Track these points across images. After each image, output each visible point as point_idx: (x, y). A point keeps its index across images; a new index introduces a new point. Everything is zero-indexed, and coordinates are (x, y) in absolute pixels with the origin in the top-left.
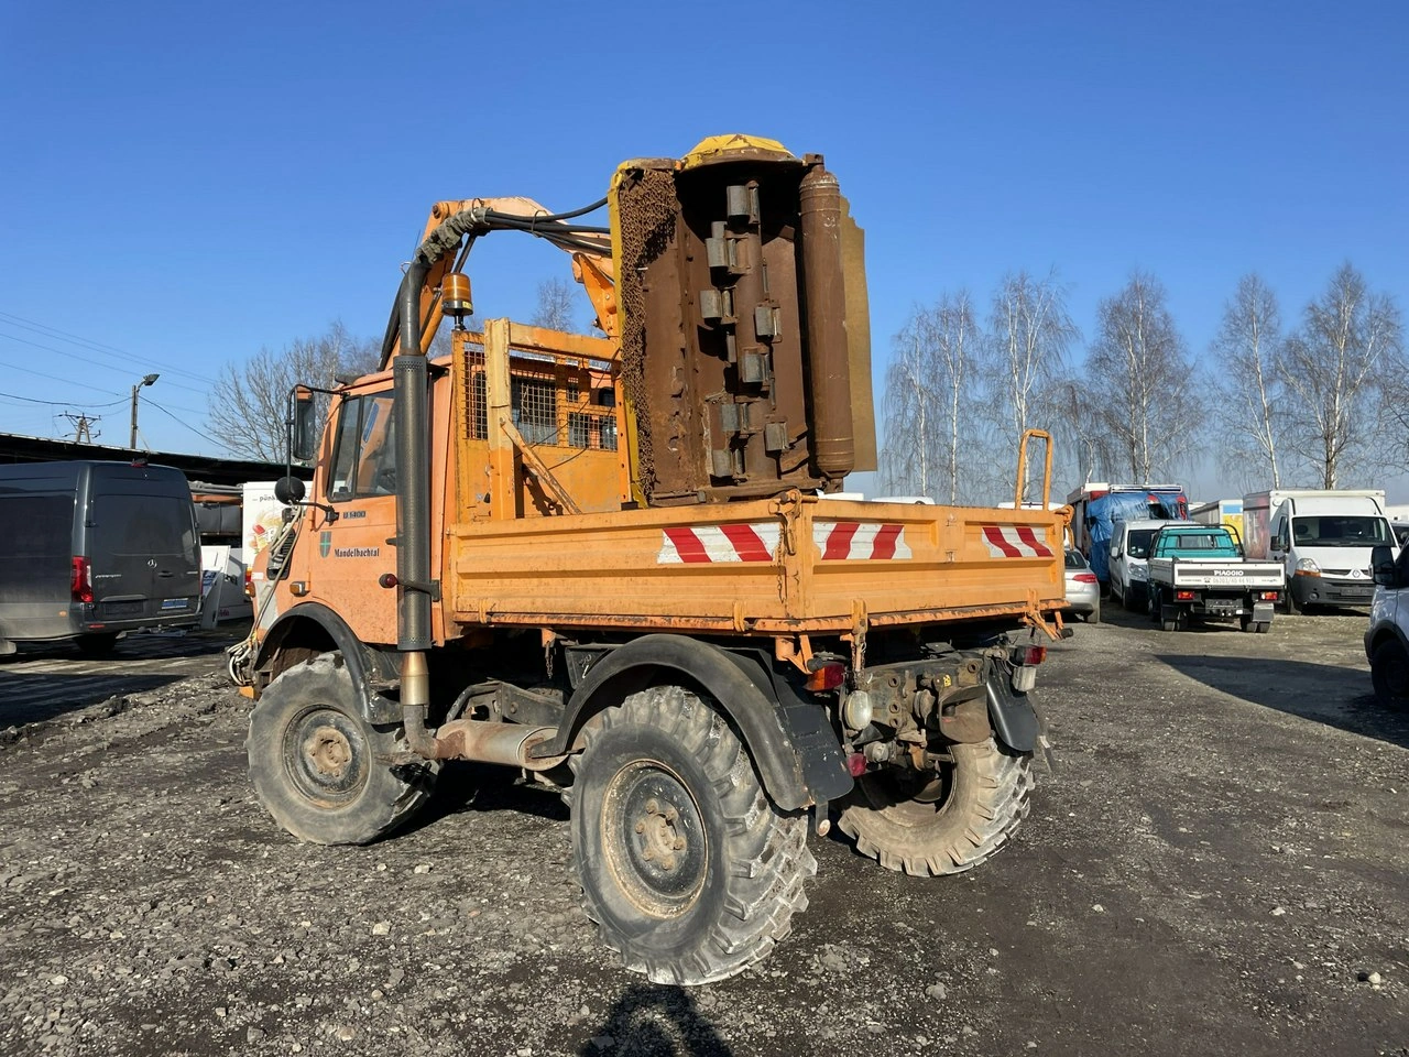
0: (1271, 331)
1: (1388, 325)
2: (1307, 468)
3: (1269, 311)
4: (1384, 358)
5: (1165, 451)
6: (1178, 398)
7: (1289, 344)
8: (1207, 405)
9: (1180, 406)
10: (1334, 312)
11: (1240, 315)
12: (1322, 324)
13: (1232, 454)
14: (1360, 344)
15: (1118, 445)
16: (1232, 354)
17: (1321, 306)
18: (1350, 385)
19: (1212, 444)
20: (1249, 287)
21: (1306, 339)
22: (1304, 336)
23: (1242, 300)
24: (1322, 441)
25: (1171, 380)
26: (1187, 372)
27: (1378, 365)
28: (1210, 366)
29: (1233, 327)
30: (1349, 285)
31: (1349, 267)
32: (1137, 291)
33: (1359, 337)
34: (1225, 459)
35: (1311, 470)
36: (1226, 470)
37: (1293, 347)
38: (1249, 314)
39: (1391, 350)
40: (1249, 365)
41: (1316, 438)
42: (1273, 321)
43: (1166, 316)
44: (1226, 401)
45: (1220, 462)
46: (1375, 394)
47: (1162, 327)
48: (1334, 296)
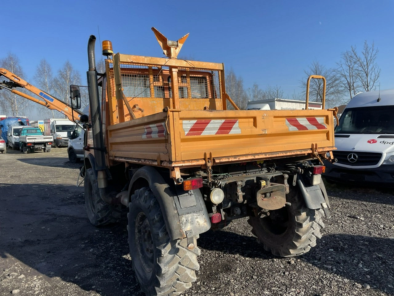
0: (50, 76)
1: (78, 78)
3: (49, 70)
5: (22, 106)
7: (55, 80)
10: (65, 73)
11: (41, 70)
12: (62, 76)
15: (7, 103)
16: (40, 80)
17: (62, 71)
20: (43, 63)
22: (58, 78)
23: (42, 66)
29: (40, 73)
30: (68, 66)
31: (68, 62)
32: (11, 59)
33: (72, 80)
36: (40, 112)
37: (56, 81)
38: (43, 70)
40: (45, 84)
42: (50, 73)
43: (20, 67)
47: (19, 70)
48: (65, 69)
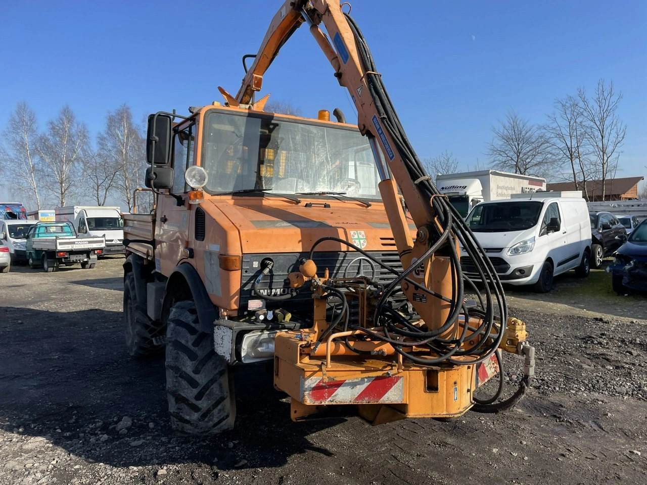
0: (33, 131)
1: (85, 136)
2: (53, 196)
3: (32, 120)
4: (83, 150)
7: (41, 139)
8: (3, 163)
10: (61, 126)
11: (18, 120)
12: (56, 131)
13: (16, 188)
14: (74, 143)
16: (14, 139)
17: (56, 123)
18: (69, 161)
19: (6, 183)
20: (22, 108)
21: (49, 137)
22: (48, 135)
23: (19, 113)
24: (59, 184)
27: (81, 153)
28: (3, 144)
29: (14, 126)
30: (67, 115)
31: (68, 108)
33: (73, 139)
34: (13, 190)
35: (54, 197)
36: (14, 195)
37: (43, 140)
38: (21, 121)
39: (86, 147)
40: (23, 146)
41: (56, 182)
42: (34, 126)
44: (11, 162)
45: (10, 191)
48: (61, 119)
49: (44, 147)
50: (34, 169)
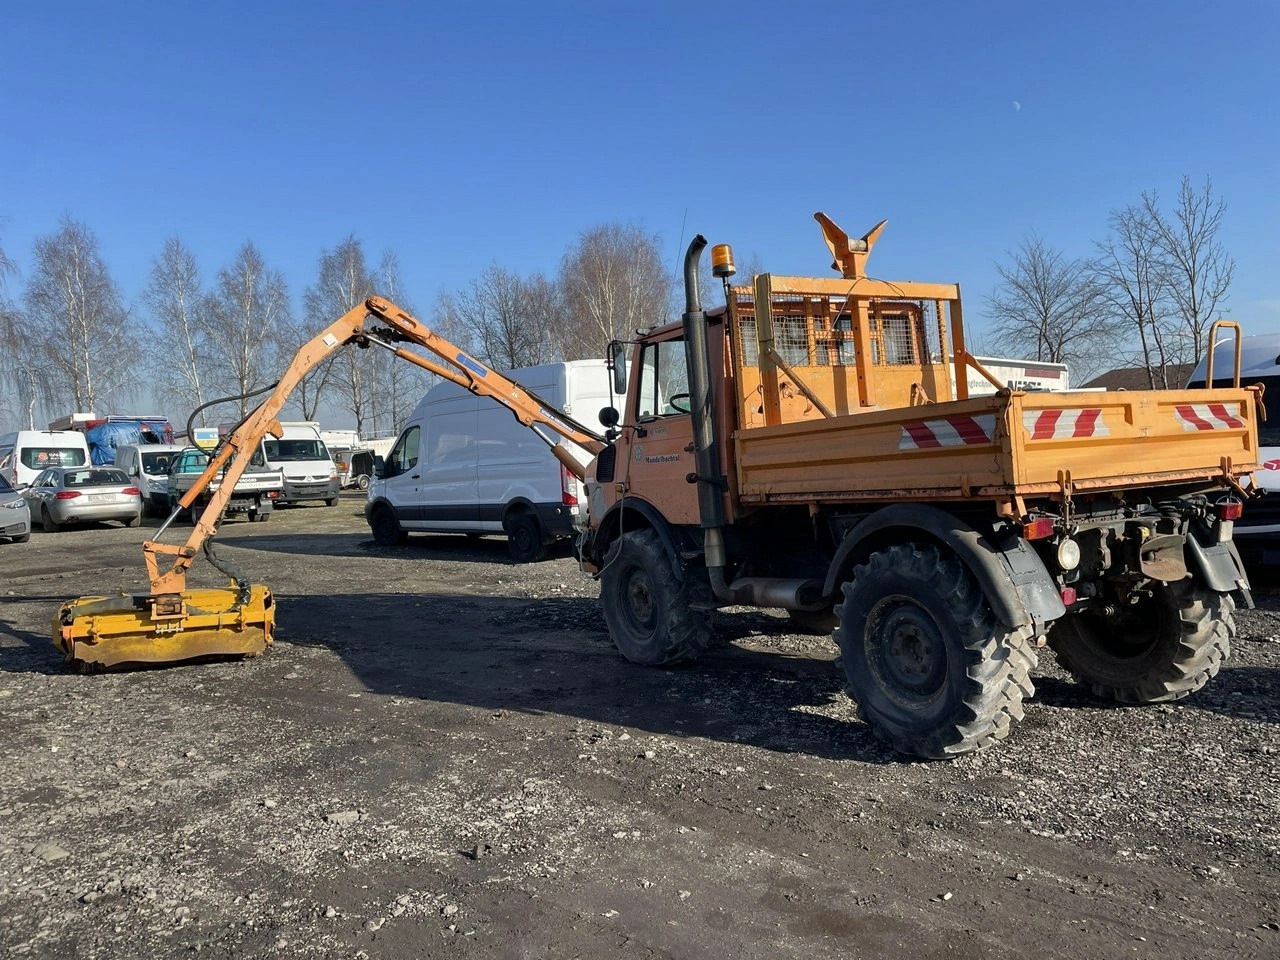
0: (193, 289)
1: (280, 294)
3: (191, 270)
4: (278, 320)
5: (107, 385)
6: (117, 337)
7: (207, 302)
8: (143, 346)
9: (120, 345)
10: (241, 280)
11: (166, 271)
12: (233, 288)
14: (262, 307)
15: (61, 377)
16: (161, 304)
17: (231, 273)
18: (255, 340)
19: (150, 380)
20: (173, 250)
21: (220, 299)
22: (219, 295)
23: (168, 258)
25: (111, 321)
26: (124, 316)
27: (275, 325)
28: (144, 312)
29: (162, 281)
30: (251, 259)
31: (251, 246)
32: (72, 236)
33: (260, 302)
34: (160, 393)
36: (161, 401)
37: (211, 304)
38: (173, 271)
39: (283, 315)
40: (175, 315)
42: (195, 280)
43: (100, 264)
44: (158, 343)
45: (156, 395)
46: (273, 347)
47: (98, 272)
48: (241, 267)
49: (212, 317)
50: (195, 356)
